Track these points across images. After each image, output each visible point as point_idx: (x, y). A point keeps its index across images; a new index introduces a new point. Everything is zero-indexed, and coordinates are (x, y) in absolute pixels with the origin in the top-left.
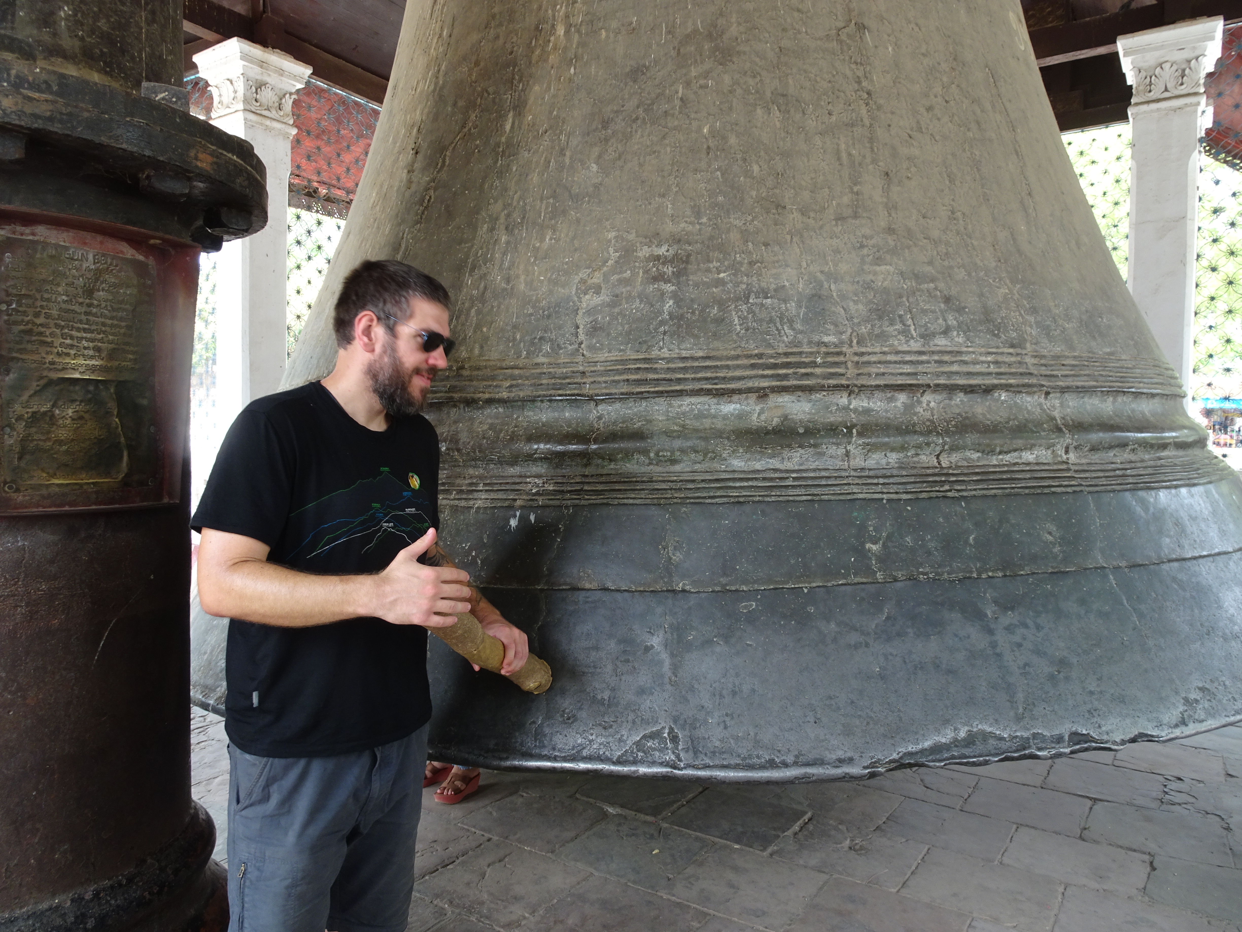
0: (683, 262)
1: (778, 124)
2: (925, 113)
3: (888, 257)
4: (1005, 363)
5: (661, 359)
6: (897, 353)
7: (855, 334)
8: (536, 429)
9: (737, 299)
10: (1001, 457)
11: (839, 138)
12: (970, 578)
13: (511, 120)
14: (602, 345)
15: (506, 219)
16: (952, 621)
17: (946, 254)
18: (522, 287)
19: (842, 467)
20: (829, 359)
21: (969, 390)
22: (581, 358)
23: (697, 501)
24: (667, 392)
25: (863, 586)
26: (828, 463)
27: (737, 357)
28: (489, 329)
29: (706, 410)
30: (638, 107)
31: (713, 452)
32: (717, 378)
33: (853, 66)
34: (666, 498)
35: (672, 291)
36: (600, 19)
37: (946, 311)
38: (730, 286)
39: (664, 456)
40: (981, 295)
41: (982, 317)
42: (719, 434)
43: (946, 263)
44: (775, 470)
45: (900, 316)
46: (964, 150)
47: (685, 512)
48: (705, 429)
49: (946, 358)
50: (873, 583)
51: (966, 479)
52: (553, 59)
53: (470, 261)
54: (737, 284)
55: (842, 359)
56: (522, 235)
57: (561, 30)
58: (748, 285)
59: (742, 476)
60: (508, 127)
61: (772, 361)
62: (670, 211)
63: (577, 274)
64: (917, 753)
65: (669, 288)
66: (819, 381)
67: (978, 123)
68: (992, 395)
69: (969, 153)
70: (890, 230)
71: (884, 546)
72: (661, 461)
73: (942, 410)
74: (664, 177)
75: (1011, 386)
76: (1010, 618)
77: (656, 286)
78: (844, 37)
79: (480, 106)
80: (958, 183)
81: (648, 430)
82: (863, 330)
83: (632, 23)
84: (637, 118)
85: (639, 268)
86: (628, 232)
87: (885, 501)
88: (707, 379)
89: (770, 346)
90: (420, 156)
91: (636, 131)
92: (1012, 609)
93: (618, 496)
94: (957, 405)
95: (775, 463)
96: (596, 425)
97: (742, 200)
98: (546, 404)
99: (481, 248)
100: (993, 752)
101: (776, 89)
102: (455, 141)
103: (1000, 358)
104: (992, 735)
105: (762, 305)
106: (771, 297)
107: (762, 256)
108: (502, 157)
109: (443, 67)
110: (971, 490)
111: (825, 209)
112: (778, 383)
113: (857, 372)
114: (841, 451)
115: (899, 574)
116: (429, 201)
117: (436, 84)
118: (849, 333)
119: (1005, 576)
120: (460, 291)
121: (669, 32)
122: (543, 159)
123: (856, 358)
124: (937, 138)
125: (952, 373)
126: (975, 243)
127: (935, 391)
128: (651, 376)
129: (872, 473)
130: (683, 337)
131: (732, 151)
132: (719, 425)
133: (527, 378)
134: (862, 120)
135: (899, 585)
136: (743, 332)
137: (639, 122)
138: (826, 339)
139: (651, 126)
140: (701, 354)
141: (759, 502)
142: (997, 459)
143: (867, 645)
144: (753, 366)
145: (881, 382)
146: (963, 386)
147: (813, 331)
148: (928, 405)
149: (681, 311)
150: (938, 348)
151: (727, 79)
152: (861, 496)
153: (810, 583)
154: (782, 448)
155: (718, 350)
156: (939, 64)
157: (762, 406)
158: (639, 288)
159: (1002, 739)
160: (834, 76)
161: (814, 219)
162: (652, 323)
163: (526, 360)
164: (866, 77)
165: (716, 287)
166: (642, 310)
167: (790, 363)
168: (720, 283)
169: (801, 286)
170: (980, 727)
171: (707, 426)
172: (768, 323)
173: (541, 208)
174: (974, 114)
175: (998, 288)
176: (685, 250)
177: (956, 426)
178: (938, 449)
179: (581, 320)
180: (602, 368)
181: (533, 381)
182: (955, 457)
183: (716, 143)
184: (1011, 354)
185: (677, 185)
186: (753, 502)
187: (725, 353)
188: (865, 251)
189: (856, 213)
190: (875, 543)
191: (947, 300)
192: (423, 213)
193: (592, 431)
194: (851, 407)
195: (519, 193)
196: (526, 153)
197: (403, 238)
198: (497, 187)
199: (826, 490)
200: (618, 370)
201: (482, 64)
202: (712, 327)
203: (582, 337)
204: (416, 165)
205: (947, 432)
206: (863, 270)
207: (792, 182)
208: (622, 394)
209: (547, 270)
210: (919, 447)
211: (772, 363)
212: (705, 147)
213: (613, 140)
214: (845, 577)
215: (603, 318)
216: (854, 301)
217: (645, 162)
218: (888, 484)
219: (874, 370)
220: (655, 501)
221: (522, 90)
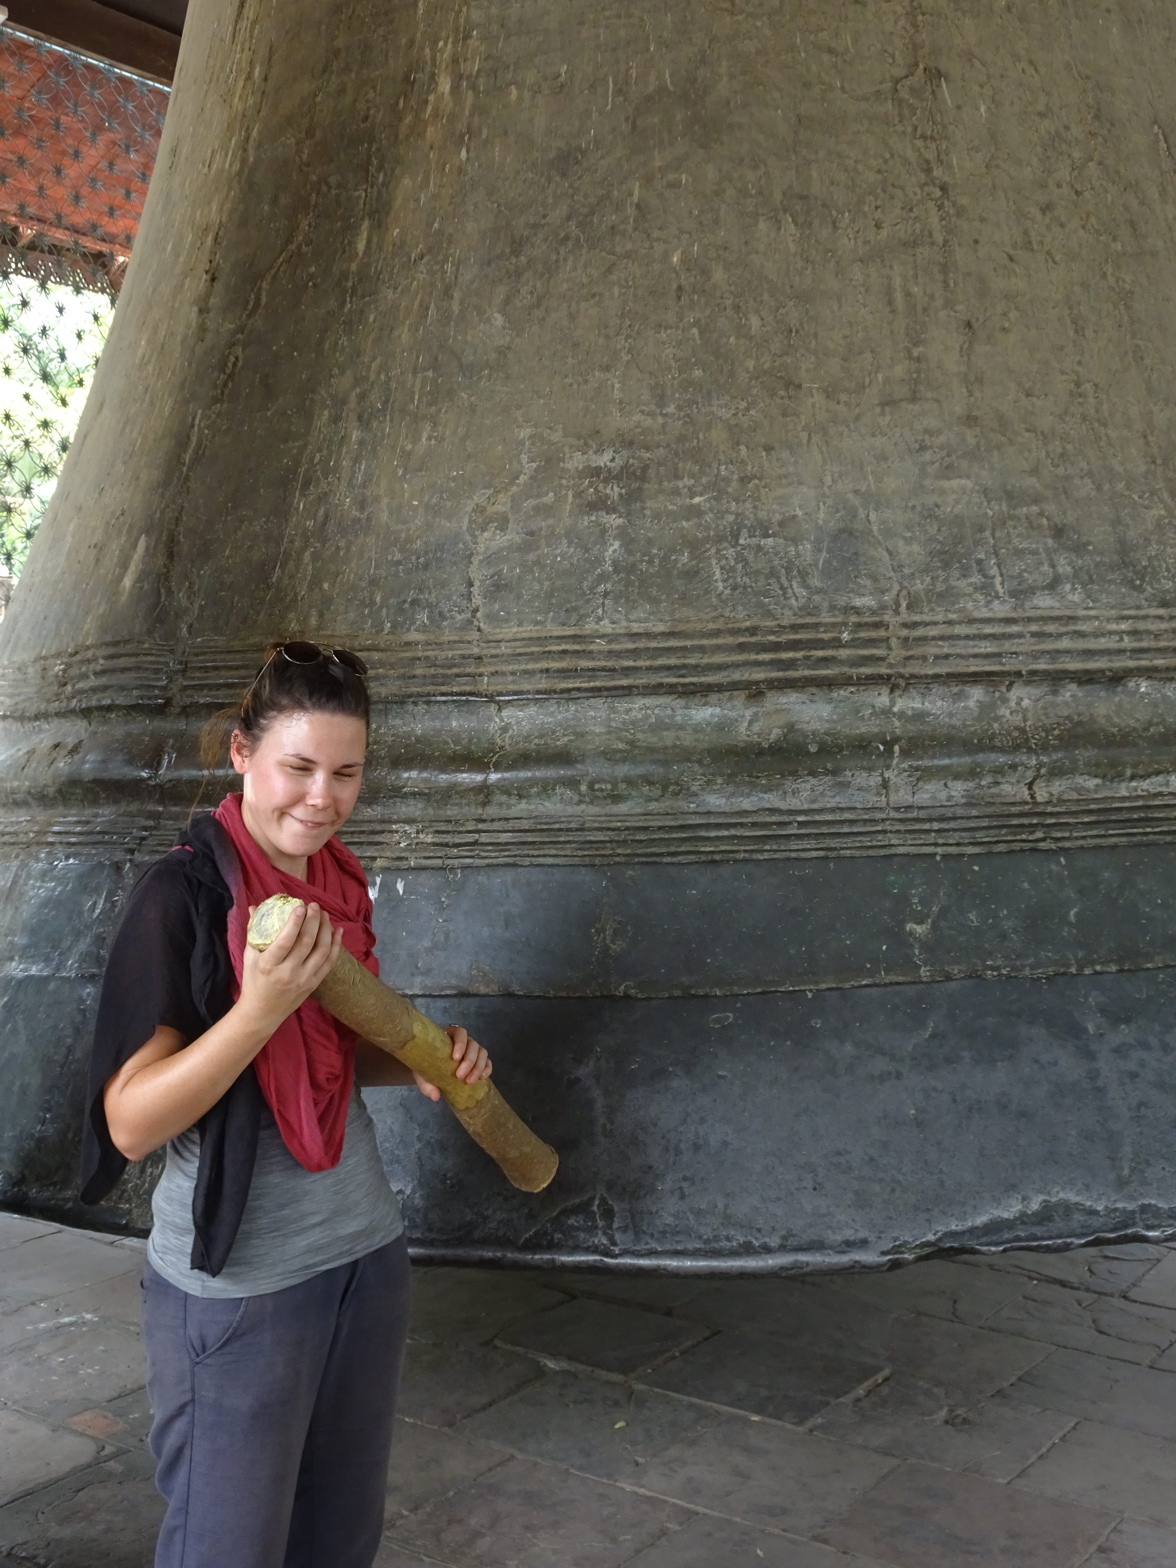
0: (636, 478)
1: (792, 247)
2: (1039, 216)
3: (964, 464)
4: (1148, 632)
5: (601, 637)
6: (972, 621)
7: (904, 593)
8: (406, 746)
9: (720, 539)
10: (1134, 784)
11: (891, 267)
12: (1064, 974)
13: (365, 235)
14: (508, 613)
15: (359, 403)
16: (1031, 1040)
17: (1062, 455)
18: (385, 516)
19: (878, 805)
20: (863, 635)
21: (1085, 678)
22: (475, 635)
23: (651, 859)
24: (607, 689)
25: (898, 988)
26: (854, 798)
27: (717, 633)
28: (333, 585)
29: (668, 717)
30: (569, 218)
31: (677, 784)
32: (684, 666)
33: (919, 143)
34: (603, 856)
35: (618, 527)
36: (508, 67)
37: (1055, 551)
38: (709, 517)
39: (601, 790)
40: (1117, 521)
41: (1116, 558)
42: (685, 755)
43: (1060, 471)
44: (773, 811)
45: (979, 562)
46: (1104, 275)
47: (631, 877)
48: (666, 748)
49: (1051, 628)
50: (914, 983)
51: (1071, 820)
52: (432, 133)
53: (302, 470)
54: (720, 515)
55: (882, 633)
56: (383, 431)
57: (445, 85)
58: (738, 515)
59: (720, 820)
60: (361, 246)
61: (772, 638)
62: (617, 394)
63: (470, 497)
64: (963, 1233)
65: (614, 521)
66: (845, 669)
67: (1133, 224)
68: (1125, 686)
69: (1111, 280)
70: (970, 420)
71: (934, 926)
72: (597, 797)
73: (1041, 712)
74: (607, 337)
75: (1156, 669)
76: (1125, 1033)
77: (593, 518)
78: (904, 94)
79: (316, 206)
80: (1089, 333)
81: (578, 749)
82: (919, 586)
83: (559, 75)
84: (567, 238)
85: (568, 488)
86: (551, 428)
87: (938, 858)
88: (668, 668)
89: (769, 614)
90: (218, 286)
91: (565, 260)
92: (1128, 1021)
93: (531, 852)
94: (1066, 703)
95: (772, 800)
96: (499, 741)
97: (732, 375)
98: (422, 708)
99: (320, 450)
100: (1078, 1231)
101: (790, 187)
102: (277, 265)
103: (1141, 626)
104: (1078, 1207)
105: (759, 548)
106: (774, 535)
107: (761, 467)
108: (351, 297)
109: (255, 133)
110: (1077, 838)
111: (864, 387)
112: (780, 674)
113: (905, 653)
114: (875, 780)
115: (955, 970)
116: (235, 365)
117: (244, 161)
118: (894, 592)
119: (1121, 971)
120: (287, 520)
121: (619, 92)
122: (417, 303)
123: (905, 632)
124: (1057, 258)
125: (1058, 651)
126: (1113, 434)
127: (1028, 683)
128: (585, 663)
129: (922, 814)
130: (634, 601)
131: (718, 294)
132: (687, 740)
133: (392, 666)
134: (930, 234)
135: (953, 984)
136: (728, 592)
137: (570, 244)
138: (858, 602)
139: (588, 252)
140: (661, 628)
141: (744, 860)
142: (1127, 788)
143: (899, 1076)
144: (742, 647)
145: (942, 669)
146: (1075, 672)
147: (837, 590)
148: (1018, 704)
149: (631, 559)
150: (1038, 613)
151: (711, 172)
152: (901, 850)
153: (817, 983)
154: (783, 776)
155: (688, 622)
156: (1067, 128)
157: (755, 709)
158: (567, 521)
159: (1093, 1212)
160: (886, 161)
161: (847, 404)
162: (586, 579)
163: (391, 637)
164: (941, 162)
165: (688, 520)
166: (571, 556)
167: (800, 641)
168: (695, 512)
169: (822, 515)
170: (1062, 1195)
171: (669, 743)
172: (767, 578)
173: (413, 385)
174: (1126, 208)
175: (1147, 508)
176: (640, 459)
177: (1059, 738)
178: (1030, 774)
179: (478, 573)
180: (509, 651)
181: (402, 671)
182: (1058, 787)
183: (692, 280)
184: (1160, 618)
185: (629, 352)
186: (736, 861)
187: (699, 626)
188: (927, 456)
189: (915, 392)
190: (920, 922)
191: (1059, 532)
192: (225, 385)
193: (492, 751)
194: (895, 709)
195: (378, 360)
196: (390, 291)
197: (193, 426)
198: (344, 348)
199: (849, 842)
200: (532, 653)
201: (319, 134)
202: (680, 584)
203: (477, 600)
204: (213, 301)
205: (1045, 748)
206: (922, 486)
207: (814, 343)
208: (539, 692)
209: (423, 489)
210: (999, 771)
211: (771, 642)
212: (675, 286)
213: (528, 275)
214: (870, 973)
215: (511, 569)
216: (905, 539)
217: (578, 312)
218: (948, 830)
219: (931, 650)
220: (587, 859)
221: (383, 184)
